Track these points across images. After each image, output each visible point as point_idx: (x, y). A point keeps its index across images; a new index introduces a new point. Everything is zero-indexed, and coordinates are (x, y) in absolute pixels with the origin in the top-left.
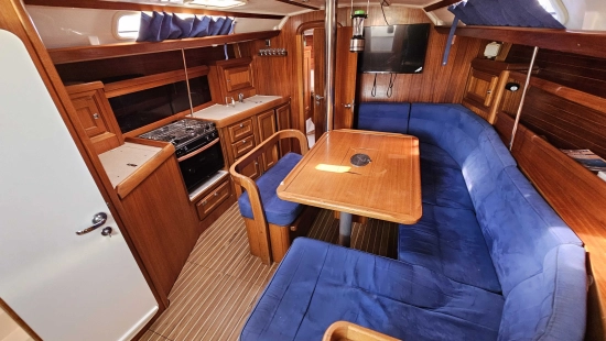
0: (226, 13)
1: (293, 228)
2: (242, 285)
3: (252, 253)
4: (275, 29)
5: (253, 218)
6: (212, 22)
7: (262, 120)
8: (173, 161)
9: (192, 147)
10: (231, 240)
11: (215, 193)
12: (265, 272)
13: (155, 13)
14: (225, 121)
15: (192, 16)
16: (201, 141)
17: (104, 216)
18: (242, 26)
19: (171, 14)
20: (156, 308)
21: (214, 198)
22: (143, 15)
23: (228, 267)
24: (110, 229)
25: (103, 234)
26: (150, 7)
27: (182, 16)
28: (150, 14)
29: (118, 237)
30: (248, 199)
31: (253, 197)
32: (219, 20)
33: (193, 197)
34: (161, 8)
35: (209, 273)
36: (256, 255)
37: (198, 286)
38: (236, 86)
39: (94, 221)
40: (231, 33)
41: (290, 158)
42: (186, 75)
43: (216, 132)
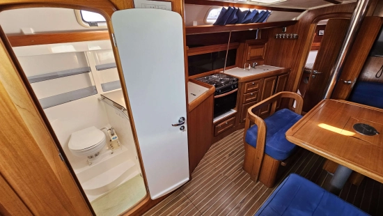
0: (267, 8)
1: (283, 164)
2: (235, 187)
3: (243, 168)
4: (294, 20)
5: (255, 147)
6: (258, 13)
7: (267, 82)
8: (212, 97)
9: (224, 90)
10: (230, 155)
11: (226, 122)
12: (252, 186)
13: (229, 8)
14: (245, 79)
15: (248, 9)
16: (228, 89)
17: (184, 119)
18: (273, 17)
19: (237, 8)
20: (188, 179)
21: (225, 125)
22: (223, 9)
23: (227, 171)
24: (183, 127)
25: (181, 129)
26: (227, 4)
27: (243, 9)
28: (227, 8)
29: (185, 133)
30: (256, 133)
31: (261, 132)
32: (262, 12)
33: (216, 120)
34: (233, 4)
35: (215, 170)
36: (246, 171)
37: (209, 175)
38: (254, 57)
39: (179, 121)
40: (265, 22)
41: (285, 112)
42: (228, 47)
43: (237, 84)
